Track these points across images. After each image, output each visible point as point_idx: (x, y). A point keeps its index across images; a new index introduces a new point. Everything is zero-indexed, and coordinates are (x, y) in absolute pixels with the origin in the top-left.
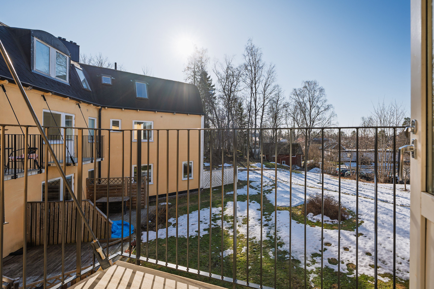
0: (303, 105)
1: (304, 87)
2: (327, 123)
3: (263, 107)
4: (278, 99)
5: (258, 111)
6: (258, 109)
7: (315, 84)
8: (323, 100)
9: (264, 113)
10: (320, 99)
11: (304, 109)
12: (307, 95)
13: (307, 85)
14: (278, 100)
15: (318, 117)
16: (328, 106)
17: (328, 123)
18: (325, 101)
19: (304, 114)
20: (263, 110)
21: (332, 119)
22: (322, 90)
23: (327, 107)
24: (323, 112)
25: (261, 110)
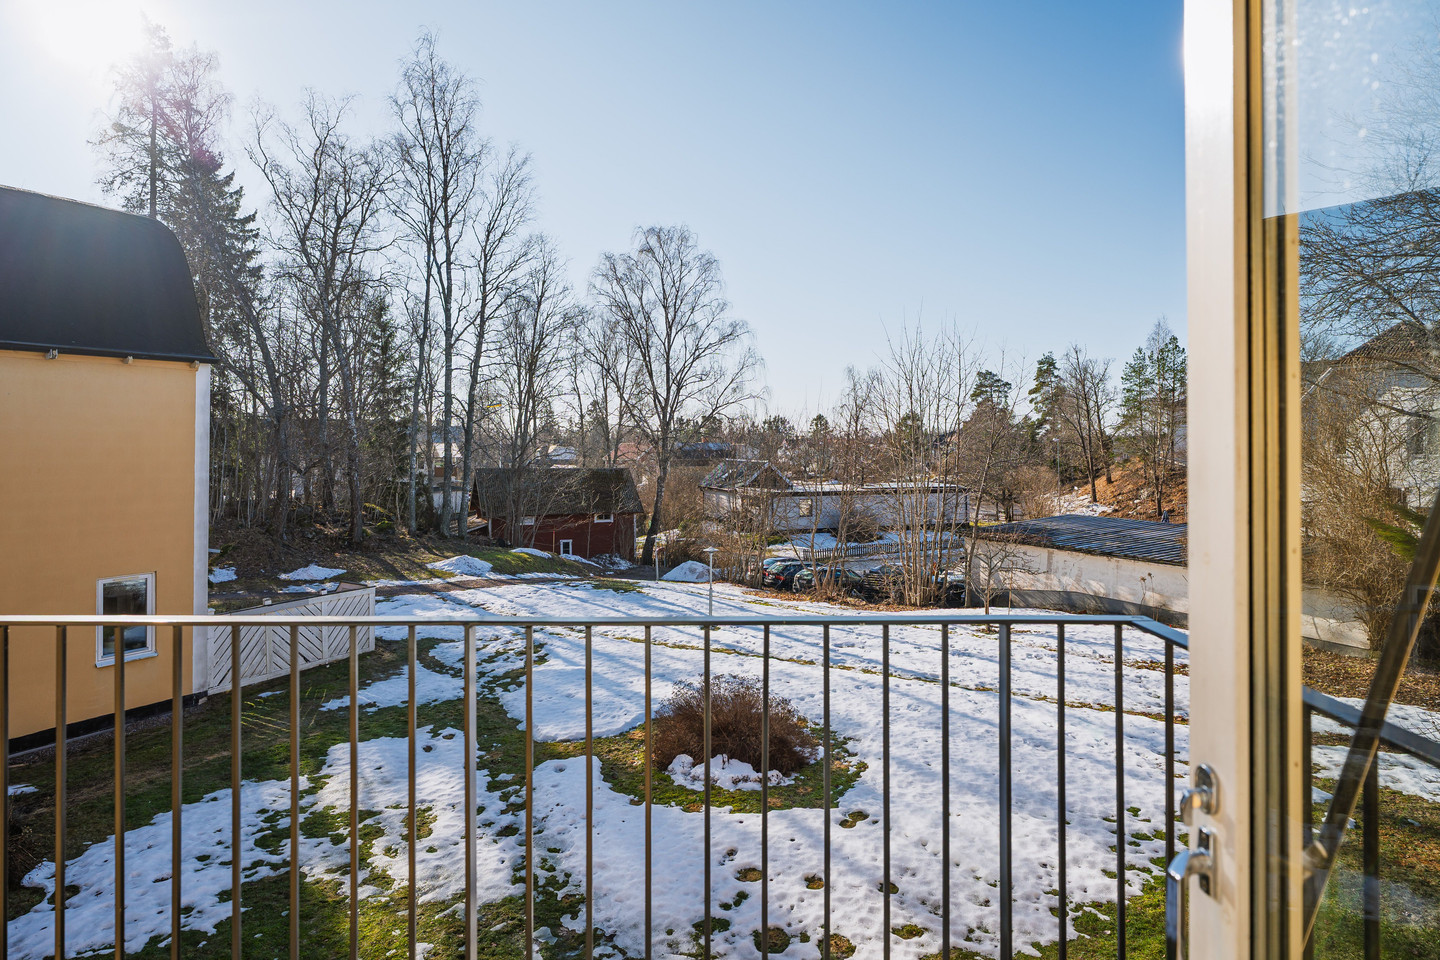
0: (640, 319)
1: (641, 251)
2: (729, 390)
3: (478, 321)
4: (543, 294)
5: (457, 339)
6: (458, 329)
7: (684, 239)
8: (715, 303)
9: (484, 347)
10: (704, 300)
11: (644, 337)
12: (657, 282)
13: (653, 242)
14: (542, 297)
15: (698, 366)
16: (734, 326)
17: (734, 390)
18: (723, 307)
19: (644, 356)
20: (481, 336)
21: (748, 374)
22: (709, 262)
23: (729, 331)
24: (713, 349)
25: (470, 336)
